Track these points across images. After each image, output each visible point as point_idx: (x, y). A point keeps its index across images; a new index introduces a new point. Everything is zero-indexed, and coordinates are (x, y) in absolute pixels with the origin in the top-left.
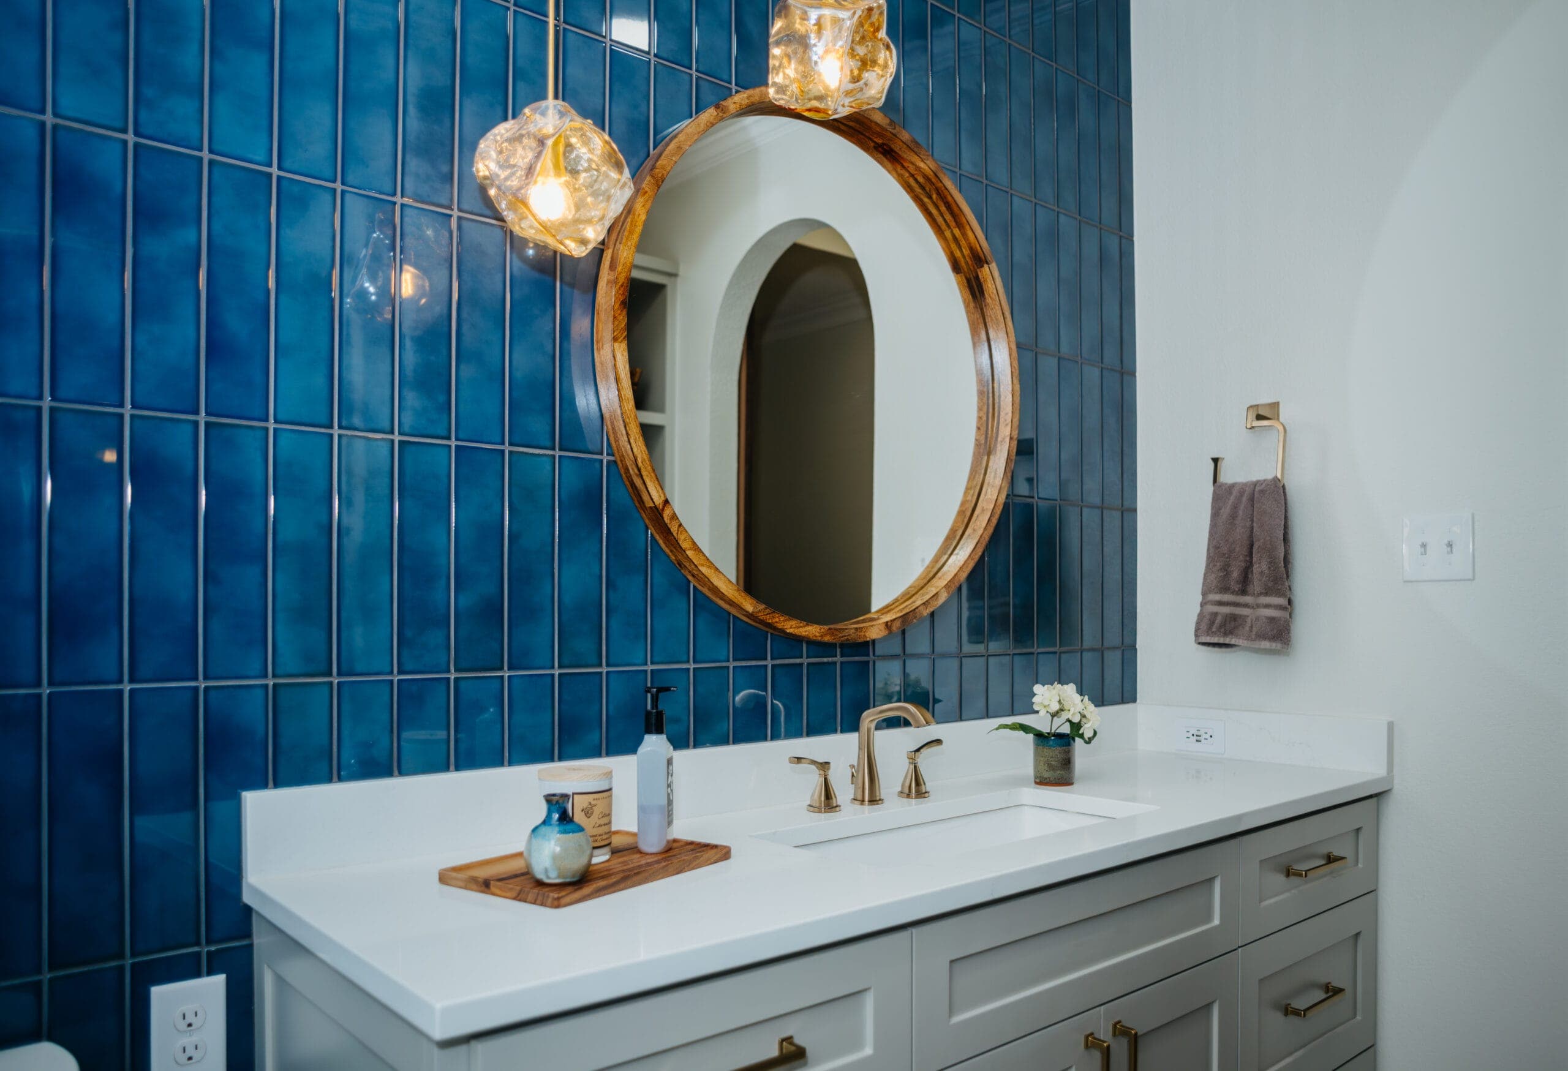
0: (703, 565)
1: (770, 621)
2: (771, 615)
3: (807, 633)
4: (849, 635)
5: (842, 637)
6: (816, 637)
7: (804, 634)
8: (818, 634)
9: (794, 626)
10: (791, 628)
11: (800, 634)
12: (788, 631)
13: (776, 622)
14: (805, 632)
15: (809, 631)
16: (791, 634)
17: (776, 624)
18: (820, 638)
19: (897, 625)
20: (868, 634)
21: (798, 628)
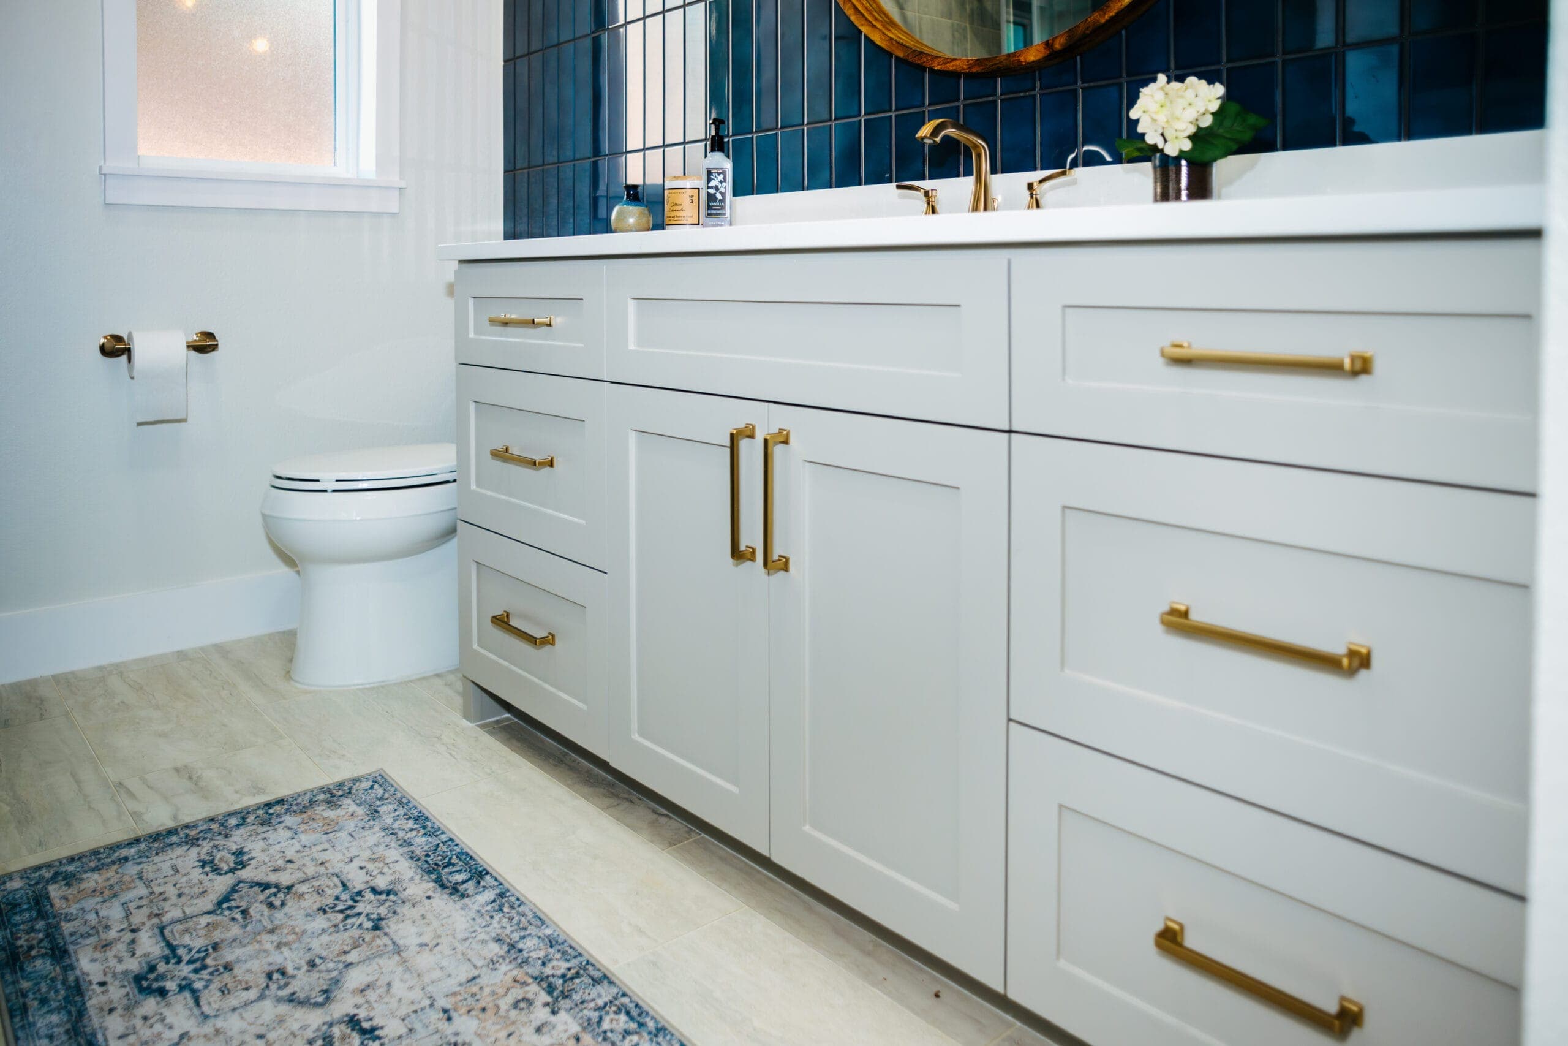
0: (862, 25)
1: (919, 62)
2: (919, 56)
3: (954, 68)
4: (1000, 63)
5: (992, 65)
6: (964, 69)
7: (951, 68)
8: (965, 67)
9: (941, 63)
10: (938, 65)
11: (947, 69)
12: (936, 69)
13: (924, 62)
14: (952, 67)
15: (956, 65)
16: (939, 71)
17: (924, 64)
18: (967, 71)
19: (1062, 41)
20: (1022, 59)
21: (945, 63)
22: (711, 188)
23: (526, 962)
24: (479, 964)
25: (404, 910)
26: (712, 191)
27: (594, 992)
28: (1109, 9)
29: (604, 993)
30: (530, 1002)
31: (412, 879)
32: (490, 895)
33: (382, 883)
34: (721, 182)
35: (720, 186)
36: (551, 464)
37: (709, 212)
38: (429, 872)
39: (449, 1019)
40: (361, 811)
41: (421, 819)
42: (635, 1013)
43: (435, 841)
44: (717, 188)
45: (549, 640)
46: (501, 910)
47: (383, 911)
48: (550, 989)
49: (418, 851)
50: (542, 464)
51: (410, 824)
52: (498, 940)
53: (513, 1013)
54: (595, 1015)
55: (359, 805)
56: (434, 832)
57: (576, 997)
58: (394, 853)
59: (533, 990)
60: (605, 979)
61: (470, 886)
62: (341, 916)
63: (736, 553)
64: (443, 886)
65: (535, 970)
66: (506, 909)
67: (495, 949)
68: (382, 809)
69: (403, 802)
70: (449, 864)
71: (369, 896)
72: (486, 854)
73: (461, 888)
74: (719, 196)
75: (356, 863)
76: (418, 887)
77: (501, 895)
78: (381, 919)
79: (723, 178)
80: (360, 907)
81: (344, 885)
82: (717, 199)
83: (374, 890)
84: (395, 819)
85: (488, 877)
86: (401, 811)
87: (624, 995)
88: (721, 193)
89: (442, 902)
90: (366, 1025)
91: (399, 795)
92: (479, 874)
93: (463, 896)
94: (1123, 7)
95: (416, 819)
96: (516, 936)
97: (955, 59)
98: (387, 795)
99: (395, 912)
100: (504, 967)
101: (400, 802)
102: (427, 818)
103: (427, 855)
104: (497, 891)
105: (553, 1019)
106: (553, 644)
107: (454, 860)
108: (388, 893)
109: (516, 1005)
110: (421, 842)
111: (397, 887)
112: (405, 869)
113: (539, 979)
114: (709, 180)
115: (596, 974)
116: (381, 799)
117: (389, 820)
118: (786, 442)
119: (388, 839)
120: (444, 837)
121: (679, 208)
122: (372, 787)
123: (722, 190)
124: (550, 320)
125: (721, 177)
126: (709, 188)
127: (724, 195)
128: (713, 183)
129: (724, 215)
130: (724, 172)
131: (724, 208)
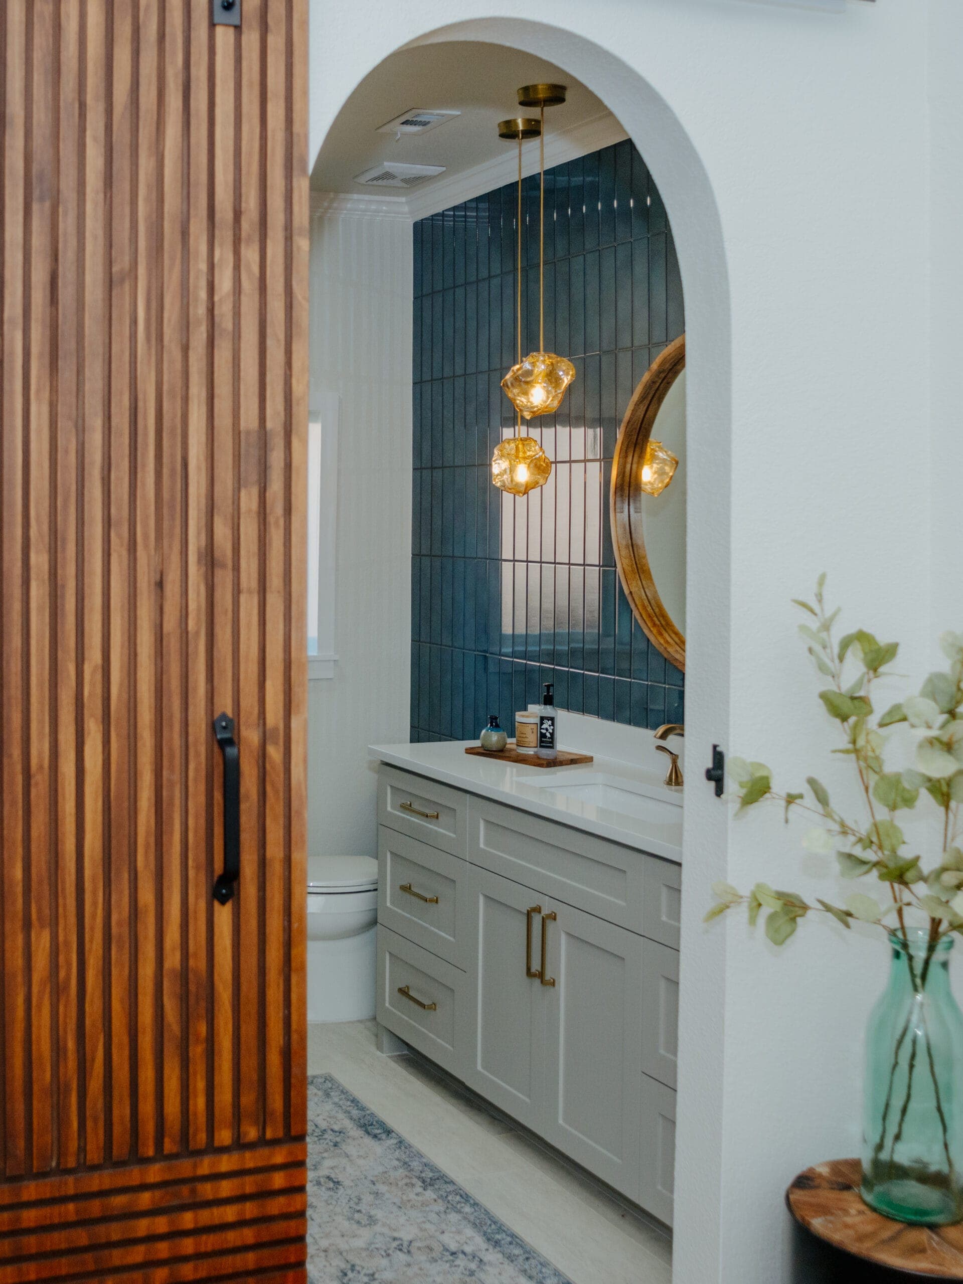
22: (543, 729)
23: (412, 1170)
24: (388, 1167)
25: (349, 1141)
26: (544, 731)
27: (445, 1186)
29: (450, 1188)
30: (413, 1185)
31: (351, 1128)
32: (394, 1141)
33: (336, 1128)
34: (550, 726)
35: (549, 728)
36: (437, 902)
37: (542, 744)
38: (361, 1127)
39: (374, 1184)
40: (320, 1093)
41: (354, 1101)
42: (464, 1196)
43: (363, 1113)
44: (547, 730)
45: (433, 1007)
46: (400, 1148)
47: (338, 1139)
48: (424, 1182)
49: (354, 1117)
50: (431, 901)
51: (349, 1103)
52: (398, 1159)
53: (405, 1187)
54: (445, 1195)
55: (319, 1090)
56: (363, 1109)
57: (436, 1187)
58: (341, 1116)
59: (415, 1181)
60: (452, 1182)
61: (384, 1136)
62: (316, 1139)
63: (529, 973)
64: (368, 1133)
65: (417, 1174)
66: (403, 1148)
67: (396, 1163)
68: (332, 1094)
69: (343, 1092)
70: (372, 1125)
71: (330, 1132)
72: (391, 1123)
73: (379, 1136)
74: (548, 735)
75: (321, 1117)
76: (355, 1132)
77: (400, 1142)
78: (337, 1142)
80: (326, 1136)
81: (316, 1126)
83: (332, 1130)
84: (340, 1100)
85: (393, 1134)
86: (343, 1096)
87: (460, 1189)
88: (549, 732)
89: (368, 1140)
90: (336, 1180)
91: (341, 1088)
92: (389, 1132)
93: (380, 1139)
95: (352, 1101)
96: (407, 1160)
98: (334, 1087)
99: (344, 1141)
100: (401, 1170)
101: (342, 1092)
102: (358, 1102)
103: (359, 1119)
104: (398, 1140)
105: (424, 1192)
106: (435, 1009)
107: (374, 1123)
108: (340, 1133)
109: (406, 1185)
110: (355, 1113)
111: (344, 1131)
112: (348, 1124)
113: (419, 1178)
114: (542, 724)
115: (447, 1180)
116: (331, 1088)
117: (336, 1100)
118: (555, 919)
119: (337, 1109)
120: (368, 1112)
121: (524, 736)
122: (325, 1082)
123: (551, 731)
124: (438, 814)
125: (550, 722)
126: (541, 729)
127: (552, 734)
128: (544, 726)
129: (552, 747)
130: (552, 719)
131: (552, 742)
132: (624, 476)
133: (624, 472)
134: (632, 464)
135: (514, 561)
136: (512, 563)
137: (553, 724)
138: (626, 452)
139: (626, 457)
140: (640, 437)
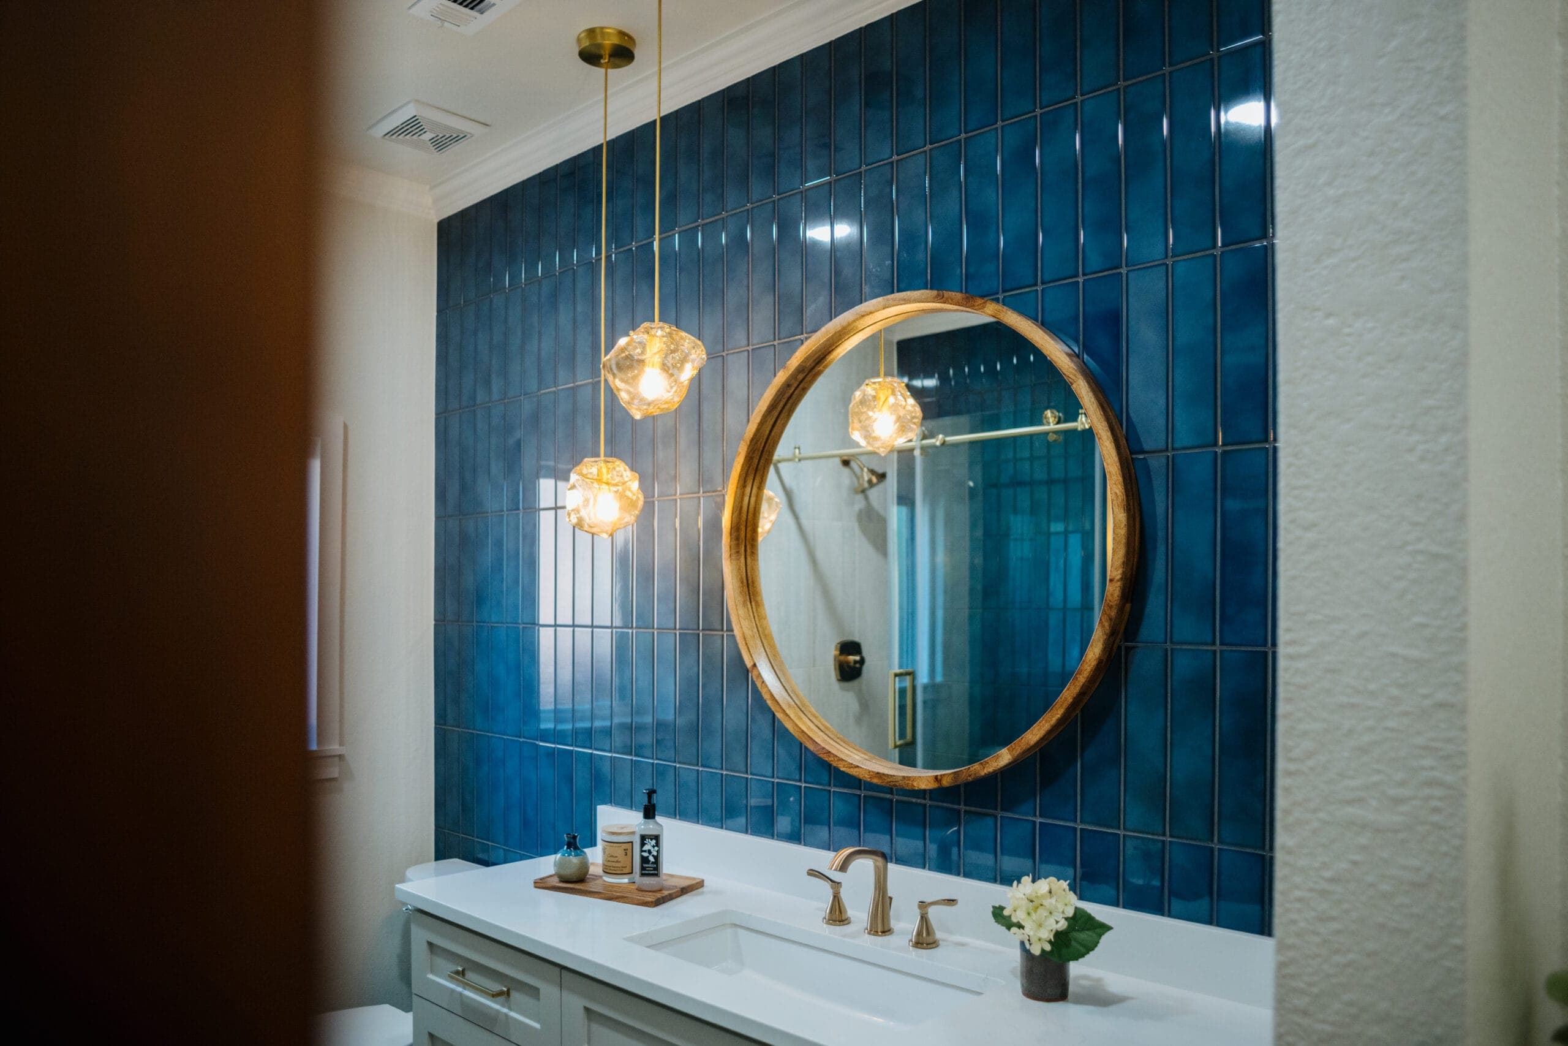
1: (827, 760)
2: (827, 754)
4: (898, 781)
5: (890, 782)
6: (866, 778)
7: (855, 774)
9: (846, 766)
10: (843, 767)
12: (841, 770)
13: (832, 761)
16: (845, 772)
18: (869, 780)
19: (948, 780)
20: (915, 784)
21: (850, 768)
22: (645, 851)
26: (645, 854)
28: (987, 765)
34: (654, 847)
35: (652, 849)
37: (643, 872)
44: (650, 852)
74: (652, 859)
79: (656, 843)
82: (650, 861)
88: (653, 856)
94: (999, 767)
97: (858, 767)
114: (643, 844)
121: (615, 859)
123: (655, 853)
124: (508, 990)
125: (654, 842)
126: (642, 851)
127: (656, 858)
128: (646, 848)
129: (657, 875)
130: (657, 838)
131: (657, 869)
132: (740, 512)
133: (741, 507)
134: (750, 497)
135: (556, 626)
136: (553, 629)
137: (657, 844)
138: (745, 481)
139: (744, 486)
140: (762, 461)
